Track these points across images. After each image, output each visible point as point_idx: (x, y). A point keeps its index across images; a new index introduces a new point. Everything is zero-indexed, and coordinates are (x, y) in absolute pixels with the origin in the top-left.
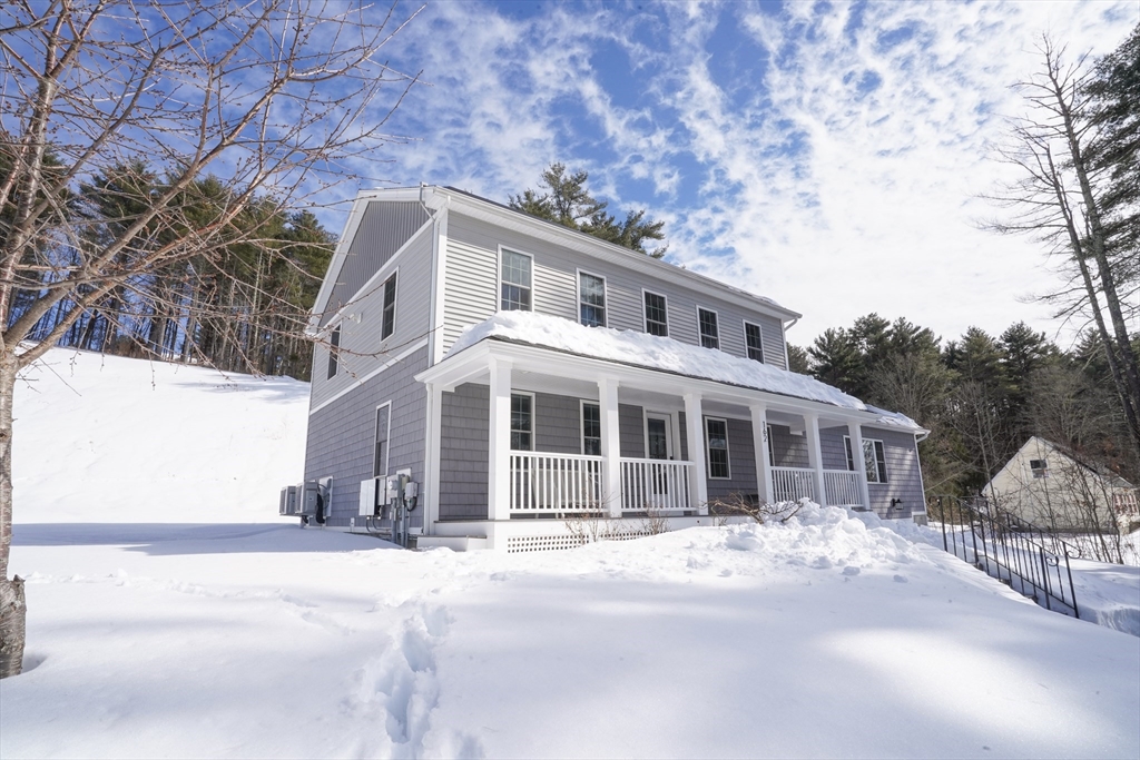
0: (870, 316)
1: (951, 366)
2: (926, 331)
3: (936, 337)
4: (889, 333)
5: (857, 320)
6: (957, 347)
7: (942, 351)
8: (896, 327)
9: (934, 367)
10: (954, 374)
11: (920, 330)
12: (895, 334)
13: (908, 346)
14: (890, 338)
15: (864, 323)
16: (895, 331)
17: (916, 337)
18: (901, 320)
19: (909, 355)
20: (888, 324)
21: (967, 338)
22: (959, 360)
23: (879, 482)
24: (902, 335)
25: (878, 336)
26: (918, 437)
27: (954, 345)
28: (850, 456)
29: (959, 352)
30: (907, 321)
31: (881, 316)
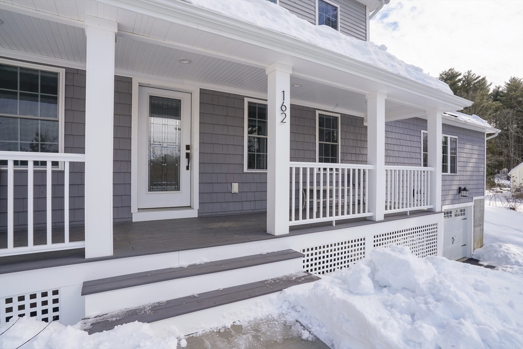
0: (450, 70)
1: (495, 100)
2: (484, 79)
3: (488, 83)
4: (460, 80)
5: (441, 73)
6: (501, 89)
7: (491, 91)
8: (465, 77)
9: (485, 100)
10: (498, 104)
11: (480, 78)
12: (464, 82)
13: (471, 88)
14: (460, 84)
15: (445, 74)
16: (464, 79)
17: (477, 83)
18: (469, 72)
19: (471, 93)
20: (460, 74)
21: (508, 84)
22: (501, 96)
23: (449, 173)
24: (468, 81)
25: (453, 82)
26: (489, 135)
27: (499, 88)
28: (426, 149)
29: (502, 92)
30: (472, 73)
31: (456, 70)
